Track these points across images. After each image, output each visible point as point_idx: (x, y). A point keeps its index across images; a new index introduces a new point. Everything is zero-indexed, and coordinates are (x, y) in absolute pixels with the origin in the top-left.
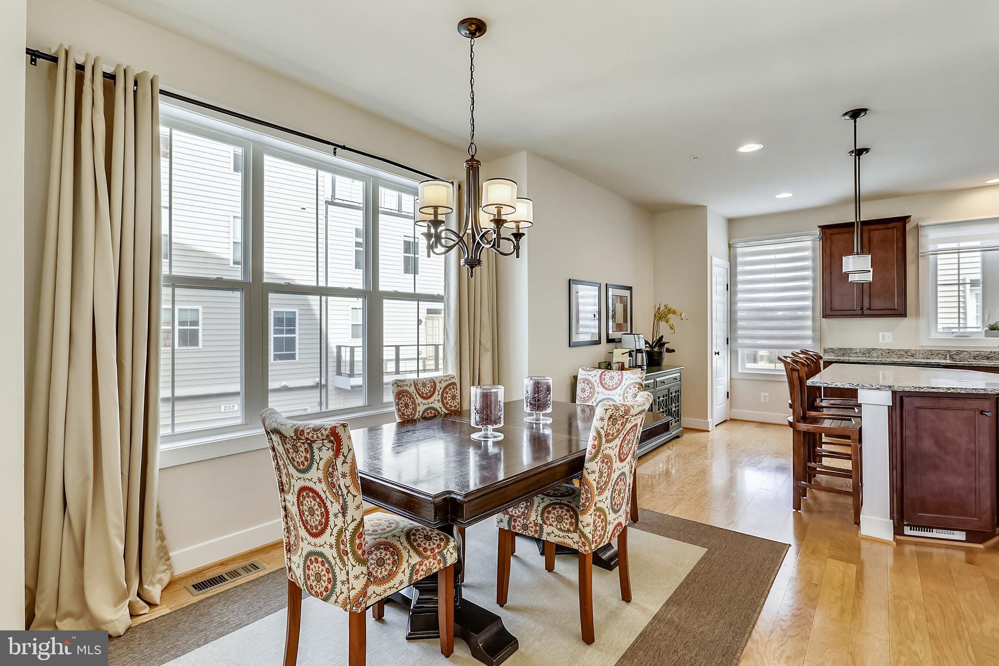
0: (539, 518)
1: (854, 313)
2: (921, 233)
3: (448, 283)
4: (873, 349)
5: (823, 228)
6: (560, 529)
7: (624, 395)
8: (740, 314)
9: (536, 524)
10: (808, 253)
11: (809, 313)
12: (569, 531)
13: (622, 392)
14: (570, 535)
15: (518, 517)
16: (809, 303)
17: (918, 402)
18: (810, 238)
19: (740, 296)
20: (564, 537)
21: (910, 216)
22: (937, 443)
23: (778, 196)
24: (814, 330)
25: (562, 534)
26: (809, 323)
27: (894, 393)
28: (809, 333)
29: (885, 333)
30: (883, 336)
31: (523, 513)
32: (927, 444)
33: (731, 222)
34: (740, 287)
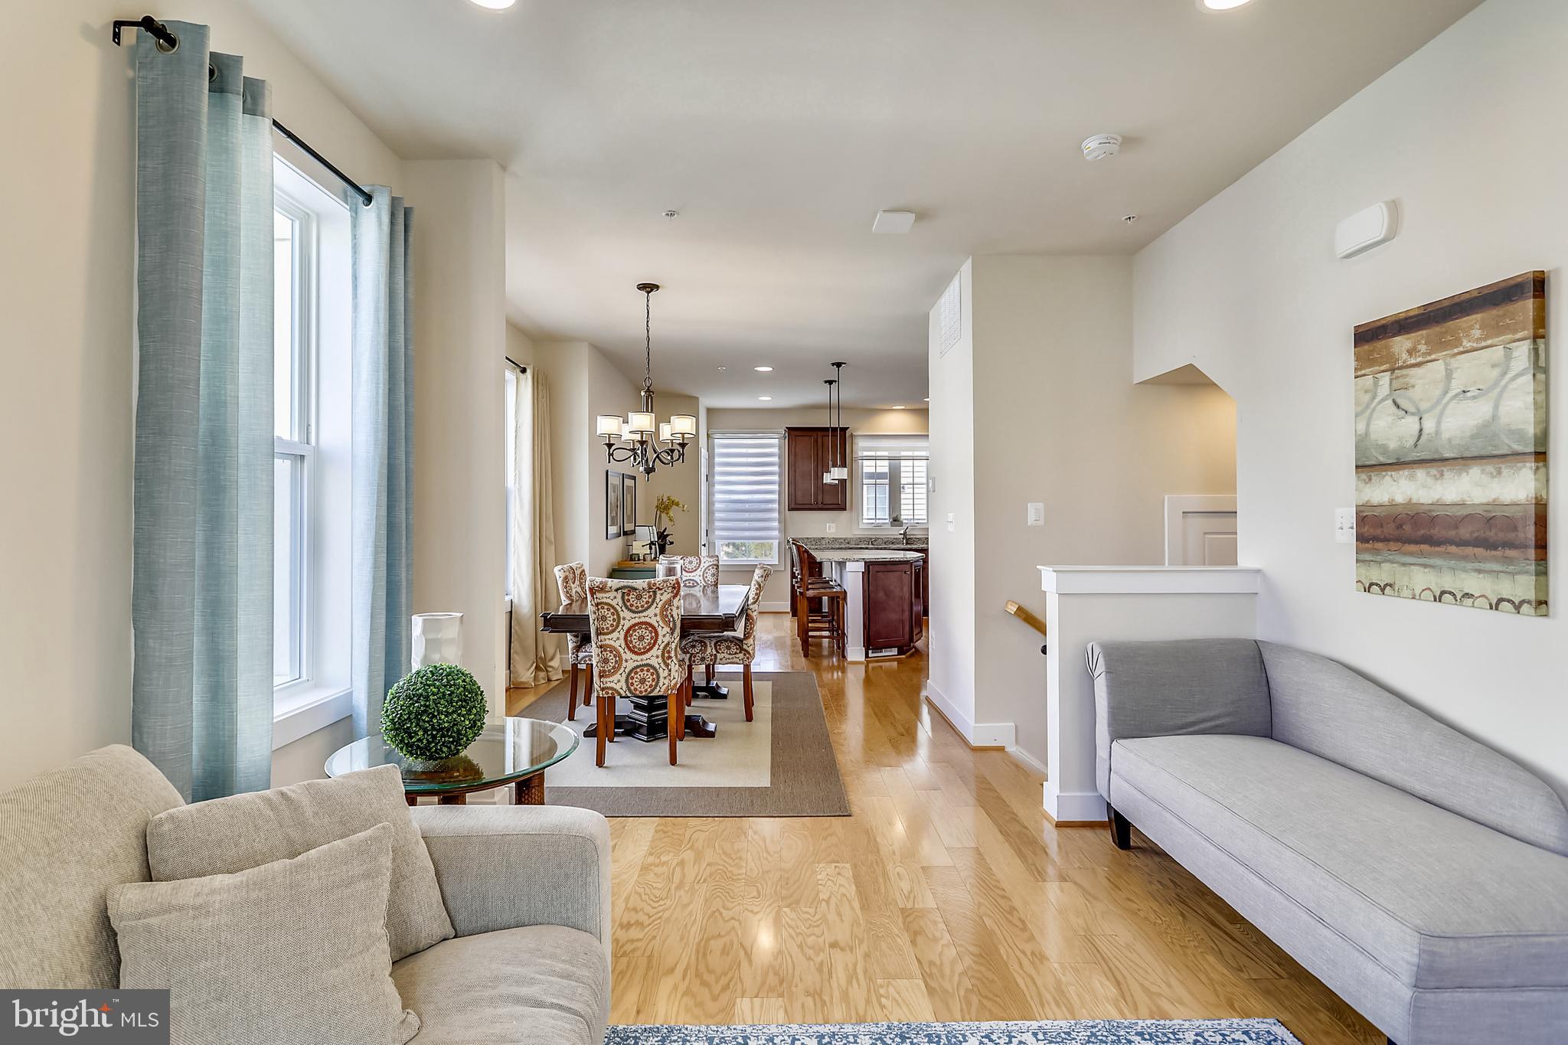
0: (714, 650)
1: (811, 507)
2: (855, 441)
3: (520, 474)
4: (823, 538)
5: (790, 429)
6: (730, 654)
7: (703, 575)
8: (717, 506)
9: (711, 655)
10: (776, 450)
11: (776, 506)
12: (736, 653)
13: (701, 573)
14: (737, 656)
15: (697, 653)
16: (775, 497)
17: (877, 568)
18: (776, 436)
19: (717, 487)
20: (732, 658)
21: (848, 428)
22: (886, 594)
23: (760, 398)
24: (779, 522)
25: (731, 656)
26: (776, 515)
27: (865, 562)
28: (776, 524)
29: (831, 524)
30: (830, 527)
31: (701, 650)
32: (881, 594)
33: (709, 411)
34: (718, 478)
